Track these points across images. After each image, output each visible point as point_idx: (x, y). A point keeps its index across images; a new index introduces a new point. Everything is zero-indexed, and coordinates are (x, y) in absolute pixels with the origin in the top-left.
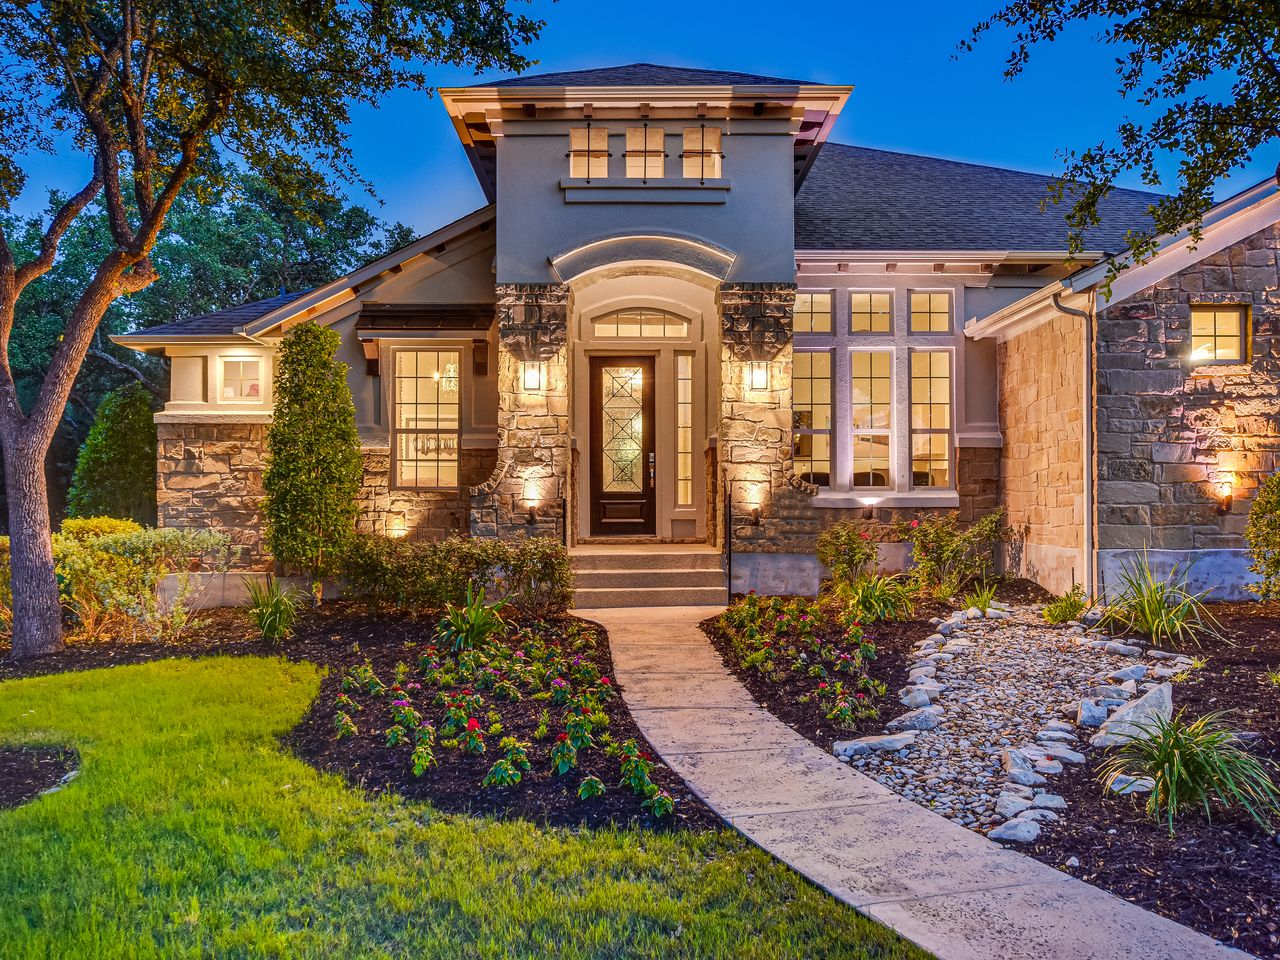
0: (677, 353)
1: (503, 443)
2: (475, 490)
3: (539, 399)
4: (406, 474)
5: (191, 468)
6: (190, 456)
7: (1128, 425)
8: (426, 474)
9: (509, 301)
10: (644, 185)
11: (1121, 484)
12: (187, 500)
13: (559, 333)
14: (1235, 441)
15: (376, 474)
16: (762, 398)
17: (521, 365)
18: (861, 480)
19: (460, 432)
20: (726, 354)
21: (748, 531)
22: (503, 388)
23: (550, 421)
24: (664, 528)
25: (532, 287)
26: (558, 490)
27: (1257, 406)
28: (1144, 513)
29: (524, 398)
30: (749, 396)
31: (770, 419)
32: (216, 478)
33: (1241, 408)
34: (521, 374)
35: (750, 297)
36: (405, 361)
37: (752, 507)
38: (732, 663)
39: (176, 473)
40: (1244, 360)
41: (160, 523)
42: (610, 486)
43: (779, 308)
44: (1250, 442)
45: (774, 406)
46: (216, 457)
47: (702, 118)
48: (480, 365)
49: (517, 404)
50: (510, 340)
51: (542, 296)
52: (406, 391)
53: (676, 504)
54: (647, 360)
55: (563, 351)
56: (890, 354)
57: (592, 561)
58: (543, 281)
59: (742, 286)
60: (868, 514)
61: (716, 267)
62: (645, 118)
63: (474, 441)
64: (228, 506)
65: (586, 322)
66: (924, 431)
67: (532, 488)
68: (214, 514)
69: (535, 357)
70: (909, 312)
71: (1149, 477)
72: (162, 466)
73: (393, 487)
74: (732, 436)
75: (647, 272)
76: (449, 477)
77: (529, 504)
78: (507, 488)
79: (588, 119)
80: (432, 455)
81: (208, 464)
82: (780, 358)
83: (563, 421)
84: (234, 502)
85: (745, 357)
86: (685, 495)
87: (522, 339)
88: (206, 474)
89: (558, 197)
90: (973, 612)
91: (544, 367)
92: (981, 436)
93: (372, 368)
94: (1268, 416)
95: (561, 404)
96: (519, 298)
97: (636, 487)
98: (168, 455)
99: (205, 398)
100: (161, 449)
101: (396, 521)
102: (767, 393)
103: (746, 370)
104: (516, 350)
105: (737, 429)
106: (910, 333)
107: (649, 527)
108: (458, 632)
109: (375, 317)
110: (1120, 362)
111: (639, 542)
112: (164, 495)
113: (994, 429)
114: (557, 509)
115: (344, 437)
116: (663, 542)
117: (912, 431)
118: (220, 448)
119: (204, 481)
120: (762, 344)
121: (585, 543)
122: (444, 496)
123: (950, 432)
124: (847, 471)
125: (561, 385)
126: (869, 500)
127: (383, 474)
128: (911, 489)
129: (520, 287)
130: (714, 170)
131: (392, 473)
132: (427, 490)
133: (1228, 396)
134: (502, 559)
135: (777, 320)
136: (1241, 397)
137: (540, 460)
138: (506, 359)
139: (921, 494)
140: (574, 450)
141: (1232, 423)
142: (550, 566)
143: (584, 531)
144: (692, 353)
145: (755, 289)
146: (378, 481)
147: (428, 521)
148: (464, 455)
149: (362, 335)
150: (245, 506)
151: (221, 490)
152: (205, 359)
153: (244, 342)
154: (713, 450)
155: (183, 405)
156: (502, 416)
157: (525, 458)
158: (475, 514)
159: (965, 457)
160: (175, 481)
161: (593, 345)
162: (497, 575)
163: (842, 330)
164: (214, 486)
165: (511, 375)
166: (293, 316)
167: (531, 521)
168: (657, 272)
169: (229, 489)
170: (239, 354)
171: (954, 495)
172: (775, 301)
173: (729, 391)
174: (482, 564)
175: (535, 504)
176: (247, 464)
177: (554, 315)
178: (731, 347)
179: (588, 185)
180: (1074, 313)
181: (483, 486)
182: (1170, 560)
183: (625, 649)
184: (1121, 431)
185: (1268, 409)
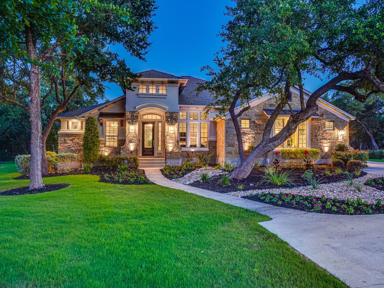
0: (159, 122)
1: (127, 139)
2: (121, 147)
3: (133, 131)
4: (108, 144)
5: (65, 142)
6: (65, 140)
7: (231, 138)
8: (111, 144)
9: (128, 114)
10: (152, 94)
11: (230, 148)
12: (64, 148)
13: (137, 120)
14: (248, 141)
15: (102, 144)
16: (172, 132)
17: (130, 125)
18: (191, 146)
19: (118, 136)
20: (166, 124)
21: (169, 155)
22: (127, 129)
23: (135, 135)
24: (156, 155)
25: (132, 112)
26: (136, 147)
27: (251, 135)
28: (233, 152)
29: (131, 131)
30: (170, 132)
31: (174, 136)
32: (70, 144)
33: (249, 136)
34: (130, 127)
35: (170, 114)
36: (108, 123)
37: (170, 151)
38: (163, 174)
39: (62, 143)
40: (250, 128)
41: (59, 152)
42: (146, 146)
43: (175, 116)
44: (250, 141)
45: (174, 133)
46: (70, 140)
47: (162, 83)
48: (122, 124)
49: (129, 132)
50: (128, 121)
51: (134, 113)
52: (108, 129)
53: (158, 150)
54: (153, 123)
55: (138, 123)
56: (197, 124)
57: (142, 160)
58: (134, 111)
59: (169, 112)
60: (192, 152)
61: (164, 109)
62: (152, 83)
63: (120, 138)
64: (72, 150)
65: (142, 116)
66: (203, 138)
67: (132, 147)
68: (70, 151)
69: (132, 124)
70: (201, 116)
71: (234, 146)
72: (59, 142)
73: (105, 146)
74: (167, 138)
75: (153, 109)
76: (116, 145)
77: (131, 150)
78: (127, 147)
79: (143, 82)
80: (113, 140)
81: (68, 141)
82: (175, 125)
83: (137, 135)
84: (73, 149)
85: (169, 125)
86: (160, 148)
87: (130, 121)
88: (68, 143)
89: (137, 96)
90: (205, 168)
91: (134, 126)
92: (213, 139)
93: (101, 124)
94: (253, 137)
95: (137, 132)
96: (130, 113)
97: (151, 147)
98: (60, 140)
99: (68, 129)
100: (59, 139)
101: (106, 153)
102: (173, 131)
103: (170, 127)
104: (129, 123)
105: (168, 137)
106: (201, 120)
107: (153, 154)
108: (121, 170)
109: (102, 115)
110: (230, 128)
111: (151, 157)
112: (60, 147)
113: (215, 137)
114: (136, 150)
115: (98, 137)
116: (155, 157)
117: (201, 138)
118: (71, 138)
119: (68, 145)
120: (172, 122)
121: (141, 157)
122: (115, 148)
123: (207, 138)
124: (189, 144)
125: (137, 129)
126: (193, 150)
127: (103, 144)
128: (200, 148)
129: (130, 112)
130: (164, 92)
131: (105, 144)
132: (111, 147)
133: (247, 133)
134: (127, 159)
135: (175, 118)
136: (249, 134)
137: (133, 142)
138: (127, 124)
139: (202, 149)
140: (139, 140)
141: (247, 138)
142: (135, 160)
143: (141, 155)
144: (162, 122)
145: (172, 113)
146: (102, 145)
147: (112, 153)
148: (118, 140)
149: (100, 118)
150: (76, 150)
151: (71, 146)
152: (68, 121)
153: (76, 118)
154: (164, 141)
155: (63, 130)
156: (126, 134)
157: (131, 141)
158: (121, 151)
159: (210, 142)
160: (62, 144)
161: (143, 120)
162: (126, 161)
163: (188, 119)
164: (70, 146)
165: (128, 127)
166: (87, 114)
167: (131, 153)
168: (155, 109)
169: (72, 146)
170: (75, 120)
171: (208, 149)
172: (175, 115)
173: (166, 131)
174: (123, 159)
175: (132, 150)
176: (76, 142)
177: (136, 117)
178: (167, 123)
179: (142, 94)
180: (223, 119)
181: (123, 147)
182: (237, 160)
183: (147, 172)
184: (230, 139)
185: (253, 136)
